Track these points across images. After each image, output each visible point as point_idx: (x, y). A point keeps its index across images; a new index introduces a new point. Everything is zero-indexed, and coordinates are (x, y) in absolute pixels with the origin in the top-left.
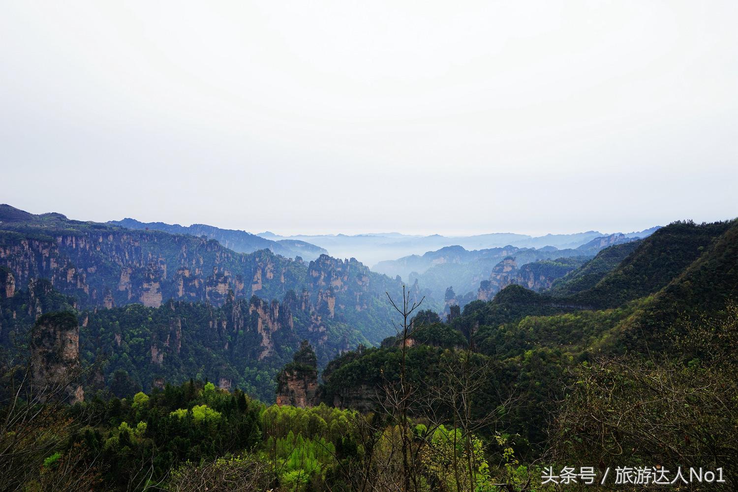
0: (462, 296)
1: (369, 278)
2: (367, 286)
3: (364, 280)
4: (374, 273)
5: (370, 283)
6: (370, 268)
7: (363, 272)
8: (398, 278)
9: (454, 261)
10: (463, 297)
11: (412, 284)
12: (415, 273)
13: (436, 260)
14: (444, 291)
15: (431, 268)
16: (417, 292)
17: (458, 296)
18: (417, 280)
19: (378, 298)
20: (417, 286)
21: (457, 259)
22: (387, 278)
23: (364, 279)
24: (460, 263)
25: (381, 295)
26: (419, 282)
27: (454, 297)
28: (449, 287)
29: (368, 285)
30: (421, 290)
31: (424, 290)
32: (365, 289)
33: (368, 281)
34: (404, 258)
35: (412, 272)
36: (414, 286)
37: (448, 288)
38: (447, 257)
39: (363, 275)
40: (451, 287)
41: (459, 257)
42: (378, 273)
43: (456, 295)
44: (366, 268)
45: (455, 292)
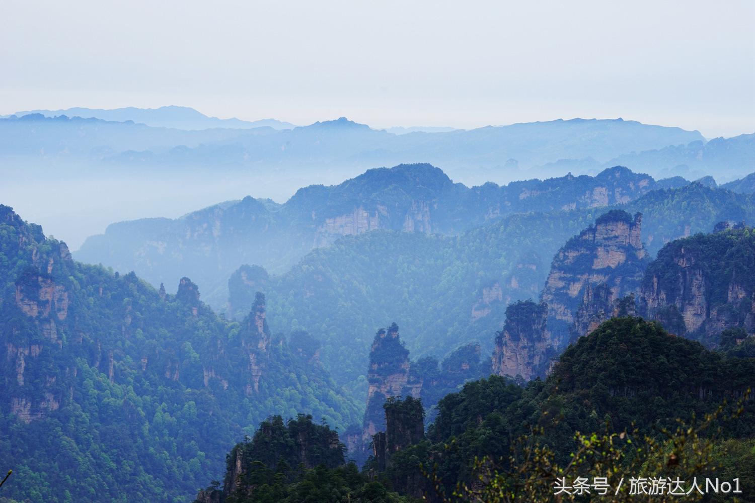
0: (436, 363)
1: (67, 290)
2: (58, 323)
3: (48, 297)
4: (87, 270)
5: (71, 309)
6: (74, 248)
7: (47, 263)
8: (188, 289)
9: (409, 226)
10: (440, 367)
11: (242, 314)
12: (255, 272)
13: (340, 221)
14: (366, 341)
15: (317, 251)
16: (262, 345)
17: (420, 362)
18: (260, 298)
19: (104, 368)
20: (259, 323)
21: (420, 217)
22: (142, 288)
23: (47, 293)
24: (429, 234)
25: (118, 358)
26: (269, 307)
27: (406, 366)
28: (386, 324)
29: (62, 316)
30: (277, 341)
31: (288, 340)
32: (51, 332)
33: (66, 303)
34: (211, 210)
35: (244, 268)
36: (250, 320)
37: (381, 332)
38: (380, 207)
39: (46, 276)
40: (394, 328)
41: (427, 209)
42: (106, 267)
43: (414, 359)
44: (58, 248)
45: (407, 347)
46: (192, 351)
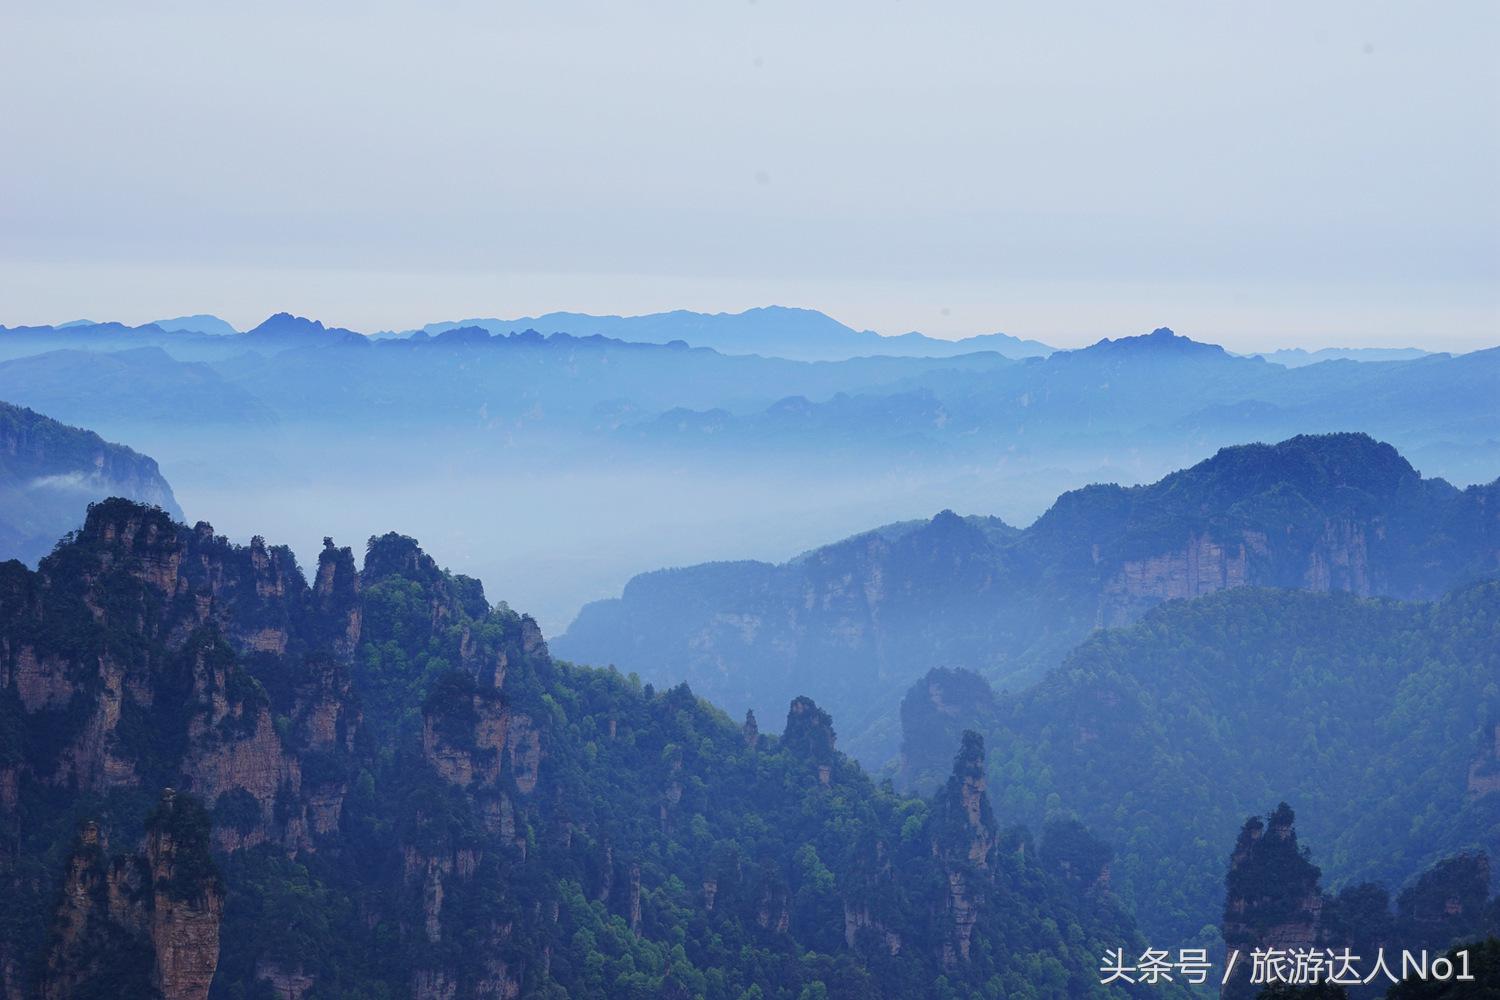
0: (1383, 898)
1: (536, 725)
2: (517, 799)
3: (496, 741)
4: (582, 680)
5: (545, 767)
6: (552, 629)
7: (493, 665)
8: (809, 723)
9: (1317, 580)
10: (1393, 908)
11: (933, 779)
12: (961, 685)
13: (1155, 567)
14: (1220, 845)
15: (1103, 635)
16: (977, 853)
17: (1346, 894)
18: (973, 746)
19: (619, 904)
20: (971, 803)
21: (1343, 559)
22: (705, 720)
23: (490, 733)
24: (1363, 596)
25: (652, 881)
26: (993, 767)
27: (1312, 905)
28: (1264, 806)
29: (526, 784)
30: (1012, 844)
31: (1038, 841)
32: (501, 820)
33: (534, 756)
34: (863, 542)
35: (937, 676)
36: (951, 793)
37: (1253, 824)
38: (1251, 536)
39: (490, 694)
40: (1284, 816)
41: (1359, 539)
42: (624, 672)
43: (1333, 890)
44: (518, 629)
45: (1315, 861)
46: (818, 865)
